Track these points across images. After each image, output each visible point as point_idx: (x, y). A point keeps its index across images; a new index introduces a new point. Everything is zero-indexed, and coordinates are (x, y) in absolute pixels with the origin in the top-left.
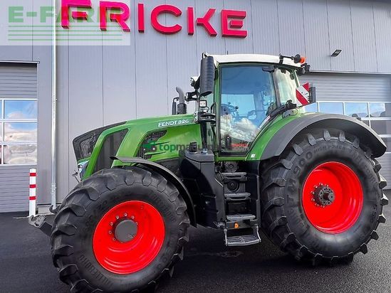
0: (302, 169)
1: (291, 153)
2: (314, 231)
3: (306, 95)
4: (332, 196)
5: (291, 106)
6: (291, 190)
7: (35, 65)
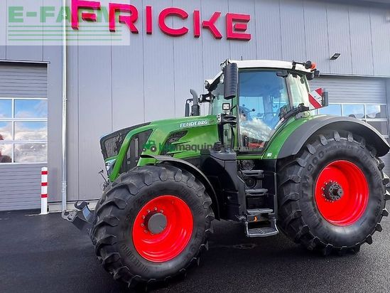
0: (315, 167)
1: (305, 152)
2: (325, 224)
3: (319, 99)
4: (341, 192)
5: (303, 108)
6: (305, 186)
7: (45, 65)
